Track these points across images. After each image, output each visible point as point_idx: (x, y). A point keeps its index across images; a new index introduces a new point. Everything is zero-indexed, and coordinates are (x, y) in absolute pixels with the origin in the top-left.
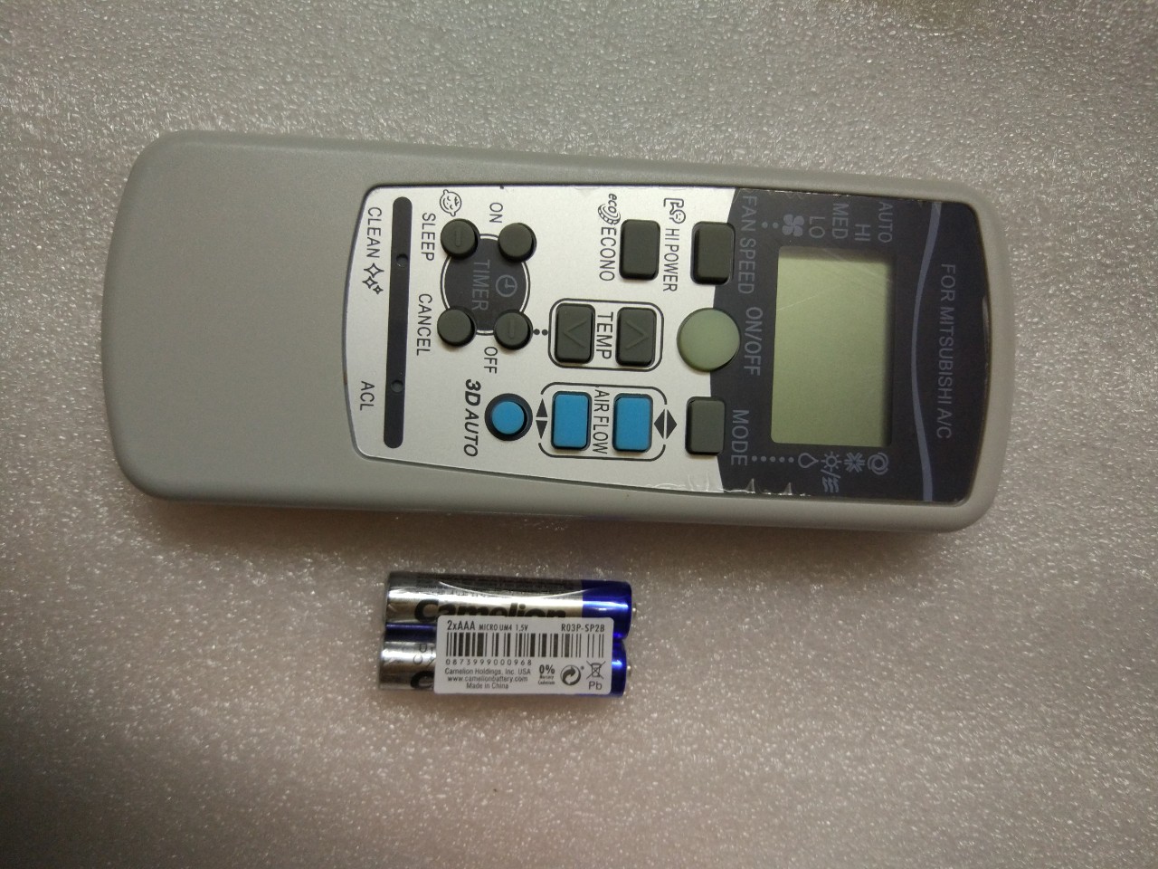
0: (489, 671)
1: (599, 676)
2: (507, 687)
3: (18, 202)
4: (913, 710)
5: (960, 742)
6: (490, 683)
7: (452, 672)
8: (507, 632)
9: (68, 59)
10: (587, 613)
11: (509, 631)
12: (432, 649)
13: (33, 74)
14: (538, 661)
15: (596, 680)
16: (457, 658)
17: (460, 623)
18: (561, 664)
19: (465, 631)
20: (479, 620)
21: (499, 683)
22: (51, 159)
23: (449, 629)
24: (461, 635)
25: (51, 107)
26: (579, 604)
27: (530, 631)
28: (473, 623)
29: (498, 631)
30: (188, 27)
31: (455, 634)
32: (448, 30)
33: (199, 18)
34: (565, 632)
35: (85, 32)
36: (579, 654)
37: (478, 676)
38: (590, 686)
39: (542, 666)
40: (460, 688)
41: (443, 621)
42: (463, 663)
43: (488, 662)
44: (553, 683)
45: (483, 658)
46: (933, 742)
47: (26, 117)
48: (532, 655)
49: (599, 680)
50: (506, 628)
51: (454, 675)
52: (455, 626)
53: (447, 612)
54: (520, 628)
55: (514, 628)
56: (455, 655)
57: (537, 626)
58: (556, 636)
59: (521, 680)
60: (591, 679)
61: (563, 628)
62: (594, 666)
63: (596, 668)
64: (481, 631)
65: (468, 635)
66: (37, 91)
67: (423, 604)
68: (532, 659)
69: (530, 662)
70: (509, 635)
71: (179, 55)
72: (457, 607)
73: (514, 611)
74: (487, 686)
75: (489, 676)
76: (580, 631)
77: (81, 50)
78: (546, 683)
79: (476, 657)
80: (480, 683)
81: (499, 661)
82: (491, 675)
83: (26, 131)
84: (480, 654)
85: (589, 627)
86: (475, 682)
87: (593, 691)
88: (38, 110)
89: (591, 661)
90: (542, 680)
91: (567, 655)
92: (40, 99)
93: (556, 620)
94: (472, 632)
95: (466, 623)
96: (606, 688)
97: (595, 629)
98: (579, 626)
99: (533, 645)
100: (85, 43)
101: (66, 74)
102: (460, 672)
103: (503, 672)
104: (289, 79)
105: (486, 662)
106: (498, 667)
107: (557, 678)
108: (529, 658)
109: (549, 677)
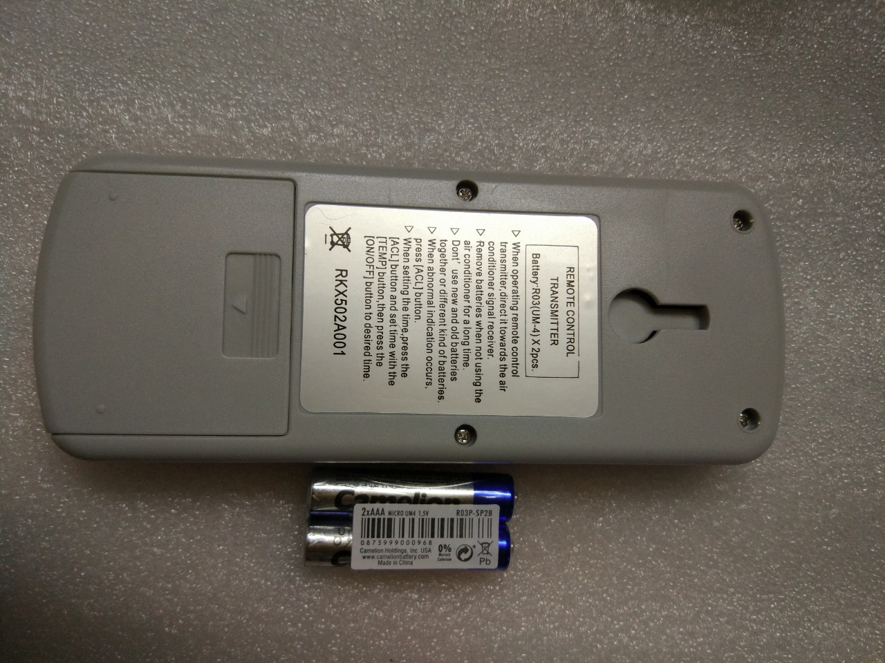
0: (396, 550)
1: (488, 553)
2: (412, 563)
3: (11, 168)
4: (733, 594)
5: (772, 620)
6: (398, 560)
7: (365, 551)
8: (411, 517)
9: (56, 55)
10: (477, 500)
11: (413, 516)
12: (350, 532)
13: (28, 66)
14: (437, 541)
15: (485, 556)
16: (371, 540)
17: (373, 510)
18: (456, 543)
19: (377, 517)
20: (388, 507)
21: (405, 560)
22: (38, 134)
23: (363, 515)
24: (374, 520)
25: (41, 92)
26: (470, 493)
27: (430, 516)
28: (383, 510)
29: (404, 516)
30: (155, 33)
31: (369, 519)
32: (365, 40)
33: (164, 26)
34: (459, 517)
35: (70, 34)
36: (471, 536)
37: (388, 554)
38: (481, 561)
39: (440, 546)
40: (372, 565)
41: (358, 508)
42: (375, 544)
43: (395, 543)
44: (450, 560)
45: (392, 539)
46: (751, 621)
47: (20, 100)
48: (433, 536)
49: (488, 557)
50: (411, 513)
51: (368, 554)
52: (368, 512)
53: (361, 500)
54: (422, 513)
55: (417, 513)
56: (368, 537)
57: (436, 511)
58: (452, 520)
59: (423, 557)
60: (482, 556)
61: (458, 513)
62: (484, 545)
63: (486, 546)
64: (390, 517)
65: (379, 520)
66: (29, 80)
67: (343, 493)
68: (431, 539)
69: (430, 542)
70: (413, 519)
71: (147, 54)
72: (370, 497)
73: (418, 499)
74: (395, 563)
75: (396, 554)
76: (472, 516)
77: (67, 48)
78: (444, 560)
79: (385, 538)
80: (390, 560)
81: (405, 541)
82: (398, 554)
83: (19, 112)
84: (389, 536)
85: (479, 512)
86: (385, 560)
87: (483, 566)
88: (31, 95)
89: (482, 541)
90: (441, 557)
91: (461, 536)
92: (33, 87)
93: (452, 506)
94: (382, 517)
95: (378, 510)
96: (494, 564)
97: (485, 513)
98: (471, 512)
99: (434, 528)
100: (71, 42)
101: (53, 67)
102: (373, 551)
103: (408, 551)
104: (236, 74)
105: (394, 544)
106: (404, 547)
107: (453, 555)
108: (430, 539)
109: (447, 555)
